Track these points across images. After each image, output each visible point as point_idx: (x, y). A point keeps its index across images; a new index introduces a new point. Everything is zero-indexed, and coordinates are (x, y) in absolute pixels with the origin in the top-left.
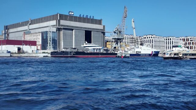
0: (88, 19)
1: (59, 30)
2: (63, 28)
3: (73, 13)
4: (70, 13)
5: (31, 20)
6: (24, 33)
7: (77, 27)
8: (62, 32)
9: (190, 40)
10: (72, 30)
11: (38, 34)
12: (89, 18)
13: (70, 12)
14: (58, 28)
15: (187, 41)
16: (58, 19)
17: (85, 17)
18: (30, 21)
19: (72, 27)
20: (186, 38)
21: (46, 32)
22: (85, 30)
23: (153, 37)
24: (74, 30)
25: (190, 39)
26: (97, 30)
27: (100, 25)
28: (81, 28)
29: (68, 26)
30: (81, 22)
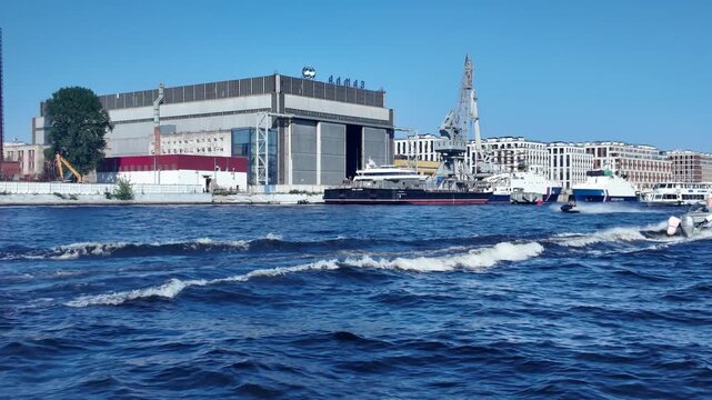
0: (350, 90)
1: (280, 123)
2: (294, 118)
3: (312, 74)
4: (307, 73)
5: (165, 90)
6: (158, 130)
7: (325, 115)
8: (289, 130)
9: (608, 152)
10: (315, 123)
11: (218, 136)
12: (352, 85)
13: (305, 69)
14: (280, 118)
15: (599, 155)
16: (278, 89)
17: (342, 84)
18: (161, 91)
19: (314, 114)
20: (596, 148)
21: (251, 131)
22: (347, 125)
23: (519, 144)
24: (319, 124)
25: (611, 149)
26: (375, 124)
27: (381, 109)
28: (335, 116)
29: (303, 112)
30: (333, 100)
